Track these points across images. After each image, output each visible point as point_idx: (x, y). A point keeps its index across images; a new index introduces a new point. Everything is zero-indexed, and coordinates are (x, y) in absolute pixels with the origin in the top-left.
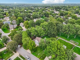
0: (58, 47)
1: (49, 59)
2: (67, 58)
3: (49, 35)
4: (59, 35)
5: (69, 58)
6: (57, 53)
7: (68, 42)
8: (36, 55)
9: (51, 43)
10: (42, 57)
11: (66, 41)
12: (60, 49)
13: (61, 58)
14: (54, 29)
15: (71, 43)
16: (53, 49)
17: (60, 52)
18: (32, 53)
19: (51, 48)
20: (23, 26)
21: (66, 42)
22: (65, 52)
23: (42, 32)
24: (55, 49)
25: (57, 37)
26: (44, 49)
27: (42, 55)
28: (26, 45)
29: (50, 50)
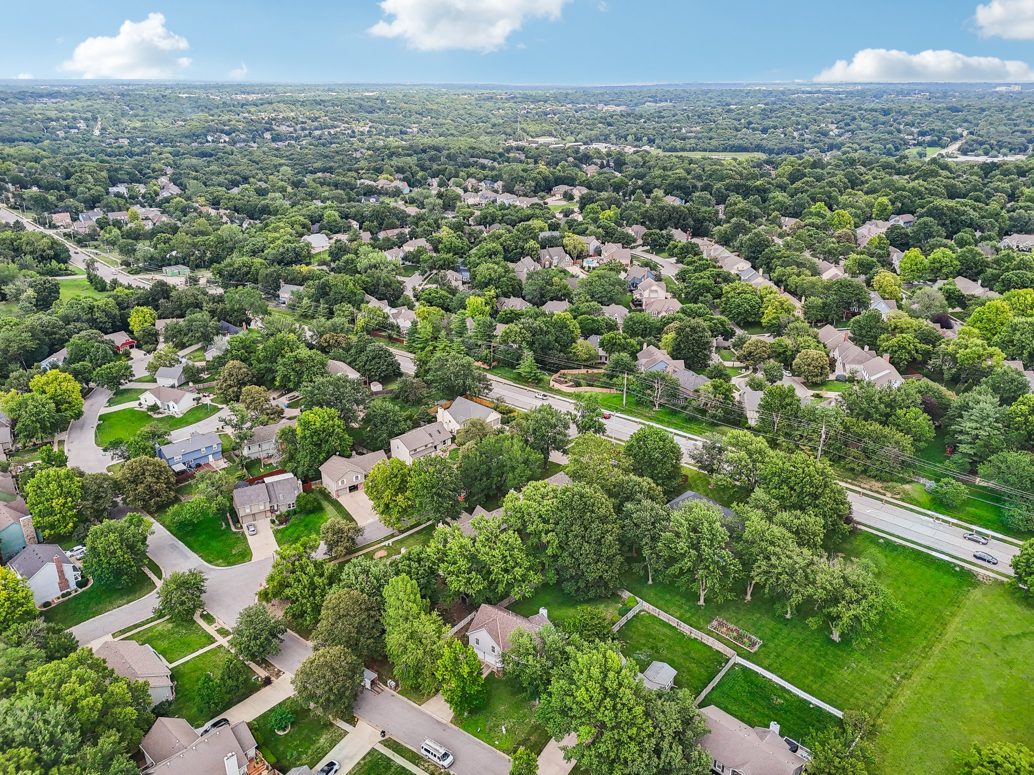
0: (607, 684)
1: (563, 749)
2: (653, 741)
3: (569, 587)
4: (638, 585)
5: (663, 738)
6: (599, 716)
7: (696, 634)
8: (488, 736)
9: (572, 664)
10: (523, 743)
11: (685, 629)
12: (614, 697)
13: (624, 738)
14: (599, 542)
15: (710, 641)
16: (581, 694)
17: (614, 707)
18: (458, 720)
19: (571, 690)
20: (353, 488)
21: (682, 634)
22: (639, 710)
23: (518, 571)
24: (591, 697)
25: (626, 595)
26: (536, 694)
27: (527, 729)
28: (418, 669)
29: (568, 700)
